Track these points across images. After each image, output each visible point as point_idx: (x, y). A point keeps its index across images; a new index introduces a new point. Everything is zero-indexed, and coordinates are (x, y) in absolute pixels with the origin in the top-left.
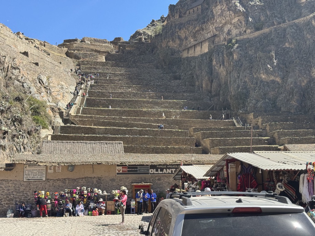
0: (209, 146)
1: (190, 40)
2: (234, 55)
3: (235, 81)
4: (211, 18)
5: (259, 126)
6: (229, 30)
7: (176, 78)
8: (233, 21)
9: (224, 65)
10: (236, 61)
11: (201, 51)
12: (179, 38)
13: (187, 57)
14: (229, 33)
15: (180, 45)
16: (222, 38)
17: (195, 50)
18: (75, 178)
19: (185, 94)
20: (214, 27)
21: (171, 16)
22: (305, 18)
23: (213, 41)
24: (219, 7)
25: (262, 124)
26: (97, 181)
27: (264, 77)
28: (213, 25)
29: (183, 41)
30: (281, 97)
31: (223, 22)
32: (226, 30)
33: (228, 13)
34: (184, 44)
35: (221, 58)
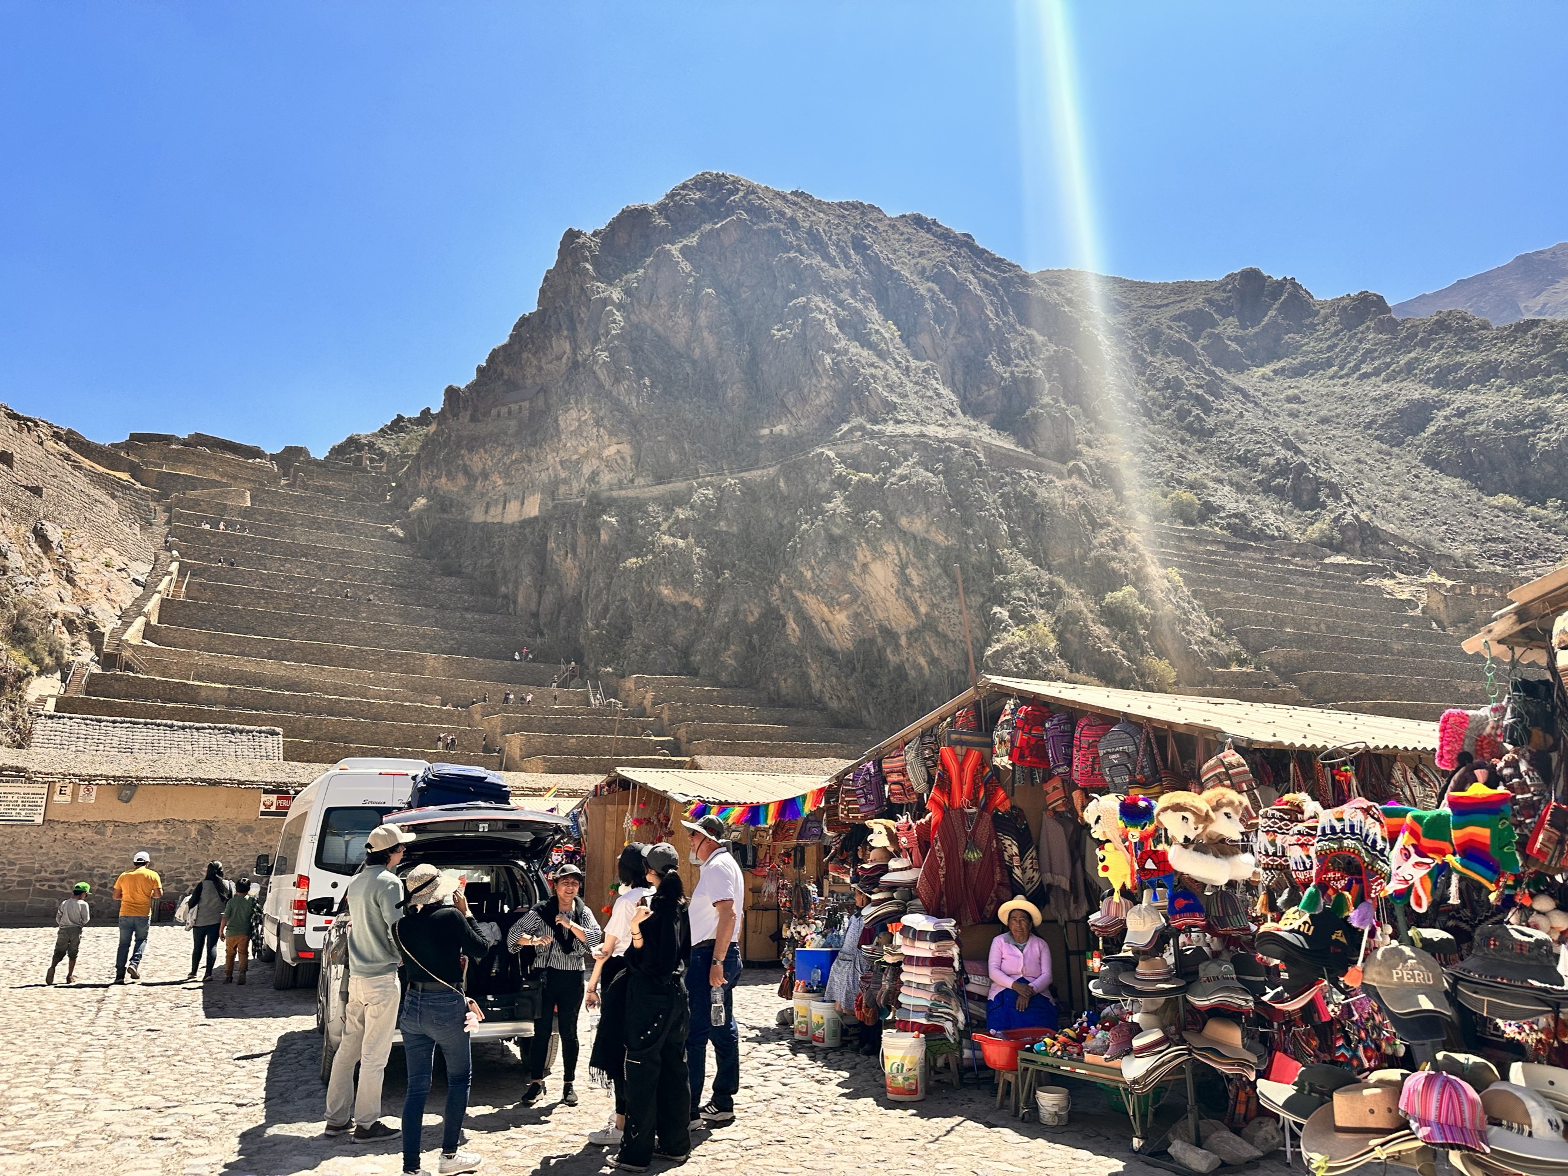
0: (518, 751)
1: (495, 482)
2: (602, 532)
3: (598, 596)
4: (552, 436)
5: (645, 709)
6: (593, 472)
7: (448, 572)
8: (606, 453)
9: (575, 554)
10: (605, 548)
11: (521, 511)
12: (467, 472)
13: (485, 523)
14: (593, 478)
15: (468, 489)
16: (576, 486)
17: (504, 508)
18: (136, 821)
19: (469, 616)
20: (557, 459)
21: (448, 415)
22: (765, 471)
23: (553, 492)
24: (574, 414)
25: (654, 704)
26: (200, 832)
27: (666, 592)
28: (555, 454)
29: (476, 480)
30: (703, 645)
31: (582, 450)
32: (586, 470)
33: (595, 430)
34: (477, 488)
35: (569, 536)
